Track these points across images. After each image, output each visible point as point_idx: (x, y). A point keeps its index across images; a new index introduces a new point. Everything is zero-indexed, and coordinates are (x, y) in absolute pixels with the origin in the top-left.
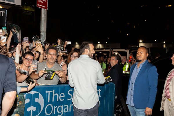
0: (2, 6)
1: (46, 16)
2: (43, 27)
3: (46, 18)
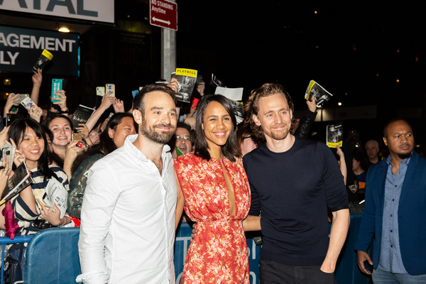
0: (69, 28)
1: (174, 47)
3: (174, 52)
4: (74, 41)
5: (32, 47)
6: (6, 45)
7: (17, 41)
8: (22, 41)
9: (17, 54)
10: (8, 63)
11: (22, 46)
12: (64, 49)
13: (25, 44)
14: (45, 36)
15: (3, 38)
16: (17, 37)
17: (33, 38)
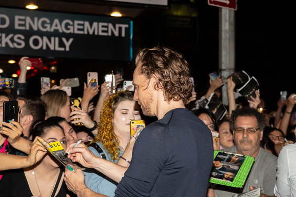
0: (121, 12)
1: (233, 27)
2: (227, 57)
3: (233, 33)
4: (127, 26)
5: (86, 32)
6: (61, 31)
7: (71, 27)
8: (76, 27)
9: (71, 40)
10: (62, 49)
11: (76, 32)
12: (116, 34)
13: (79, 30)
14: (98, 21)
15: (59, 24)
16: (71, 23)
17: (87, 24)
